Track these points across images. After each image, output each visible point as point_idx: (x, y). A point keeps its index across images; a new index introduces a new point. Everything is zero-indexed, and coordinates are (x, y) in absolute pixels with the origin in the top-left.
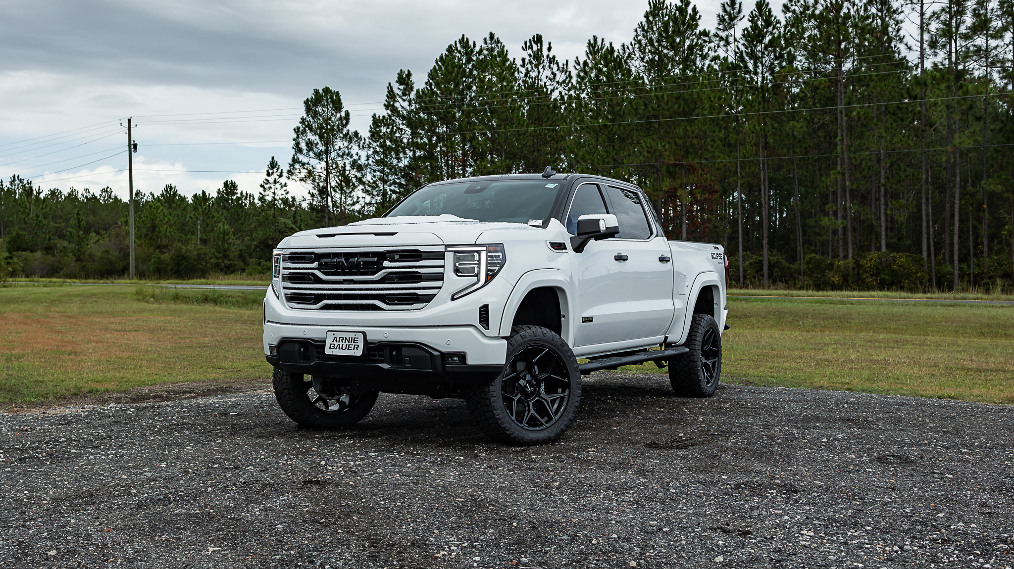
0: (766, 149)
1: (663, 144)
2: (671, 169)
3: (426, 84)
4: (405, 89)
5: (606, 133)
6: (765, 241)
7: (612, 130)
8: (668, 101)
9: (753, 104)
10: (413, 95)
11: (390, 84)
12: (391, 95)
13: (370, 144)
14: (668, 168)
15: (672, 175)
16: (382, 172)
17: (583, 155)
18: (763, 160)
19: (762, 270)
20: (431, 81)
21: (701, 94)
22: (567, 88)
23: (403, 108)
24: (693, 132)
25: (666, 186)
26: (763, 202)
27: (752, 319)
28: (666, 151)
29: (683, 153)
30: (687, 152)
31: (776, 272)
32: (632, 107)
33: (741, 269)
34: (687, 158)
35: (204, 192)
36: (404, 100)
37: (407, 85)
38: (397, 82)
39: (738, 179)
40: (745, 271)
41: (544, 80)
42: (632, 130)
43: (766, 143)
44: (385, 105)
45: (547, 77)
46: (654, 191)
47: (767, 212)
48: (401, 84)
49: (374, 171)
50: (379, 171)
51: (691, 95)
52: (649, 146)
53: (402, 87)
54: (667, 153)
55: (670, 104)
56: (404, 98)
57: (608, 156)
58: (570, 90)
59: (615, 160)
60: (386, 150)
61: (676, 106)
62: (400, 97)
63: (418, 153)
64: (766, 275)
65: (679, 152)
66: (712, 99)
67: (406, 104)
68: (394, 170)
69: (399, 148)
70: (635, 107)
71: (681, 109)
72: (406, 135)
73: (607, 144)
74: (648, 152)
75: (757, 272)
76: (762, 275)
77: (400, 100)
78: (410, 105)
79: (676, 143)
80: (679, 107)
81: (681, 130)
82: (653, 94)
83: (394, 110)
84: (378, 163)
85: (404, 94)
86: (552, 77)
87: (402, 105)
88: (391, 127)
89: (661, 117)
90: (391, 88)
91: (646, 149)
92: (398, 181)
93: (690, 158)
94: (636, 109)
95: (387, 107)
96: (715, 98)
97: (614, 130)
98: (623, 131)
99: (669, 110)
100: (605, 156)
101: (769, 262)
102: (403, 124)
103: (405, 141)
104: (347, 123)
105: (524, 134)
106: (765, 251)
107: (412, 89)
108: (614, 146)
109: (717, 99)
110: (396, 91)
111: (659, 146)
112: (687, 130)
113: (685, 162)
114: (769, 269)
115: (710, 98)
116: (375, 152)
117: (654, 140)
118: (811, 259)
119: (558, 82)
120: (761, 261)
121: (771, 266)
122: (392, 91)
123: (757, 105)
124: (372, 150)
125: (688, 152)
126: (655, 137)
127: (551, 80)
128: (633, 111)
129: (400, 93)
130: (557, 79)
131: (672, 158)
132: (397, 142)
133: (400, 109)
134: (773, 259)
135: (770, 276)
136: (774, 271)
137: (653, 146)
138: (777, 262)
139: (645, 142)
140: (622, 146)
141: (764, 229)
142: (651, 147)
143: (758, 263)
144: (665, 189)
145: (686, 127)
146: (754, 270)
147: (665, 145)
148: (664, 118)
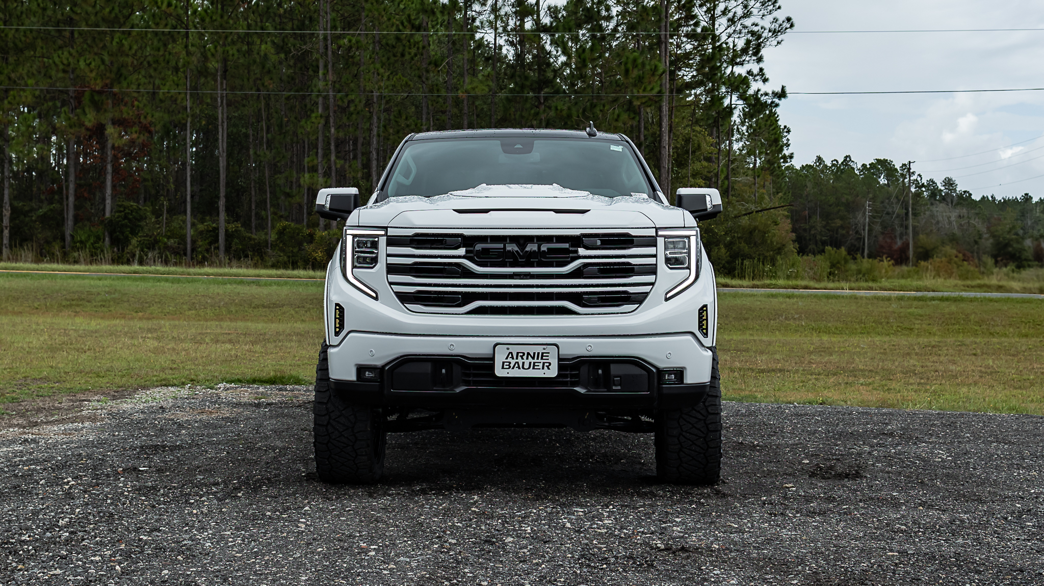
0: (225, 78)
1: (88, 62)
2: (96, 98)
6: (222, 203)
14: (92, 96)
15: (98, 107)
18: (221, 94)
19: (217, 241)
24: (130, 48)
25: (90, 121)
28: (91, 71)
29: (113, 76)
31: (236, 244)
33: (189, 240)
34: (120, 83)
39: (188, 116)
40: (194, 242)
43: (226, 71)
47: (225, 163)
52: (65, 62)
54: (93, 75)
61: (107, 10)
64: (222, 247)
65: (108, 75)
66: (160, 3)
71: (113, 15)
74: (64, 71)
75: (210, 244)
76: (218, 248)
79: (103, 62)
80: (110, 12)
91: (61, 67)
93: (125, 84)
98: (23, 39)
99: (96, 14)
101: (227, 231)
106: (223, 216)
112: (123, 45)
113: (116, 90)
114: (226, 240)
117: (71, 54)
118: (284, 228)
120: (217, 229)
121: (229, 236)
125: (121, 75)
128: (40, 11)
131: (98, 81)
134: (232, 227)
135: (228, 250)
136: (234, 243)
137: (72, 63)
138: (236, 231)
139: (59, 57)
140: (21, 59)
141: (221, 185)
142: (69, 64)
143: (211, 231)
144: (88, 124)
145: (121, 41)
146: (207, 241)
147: (90, 63)
148: (87, 25)
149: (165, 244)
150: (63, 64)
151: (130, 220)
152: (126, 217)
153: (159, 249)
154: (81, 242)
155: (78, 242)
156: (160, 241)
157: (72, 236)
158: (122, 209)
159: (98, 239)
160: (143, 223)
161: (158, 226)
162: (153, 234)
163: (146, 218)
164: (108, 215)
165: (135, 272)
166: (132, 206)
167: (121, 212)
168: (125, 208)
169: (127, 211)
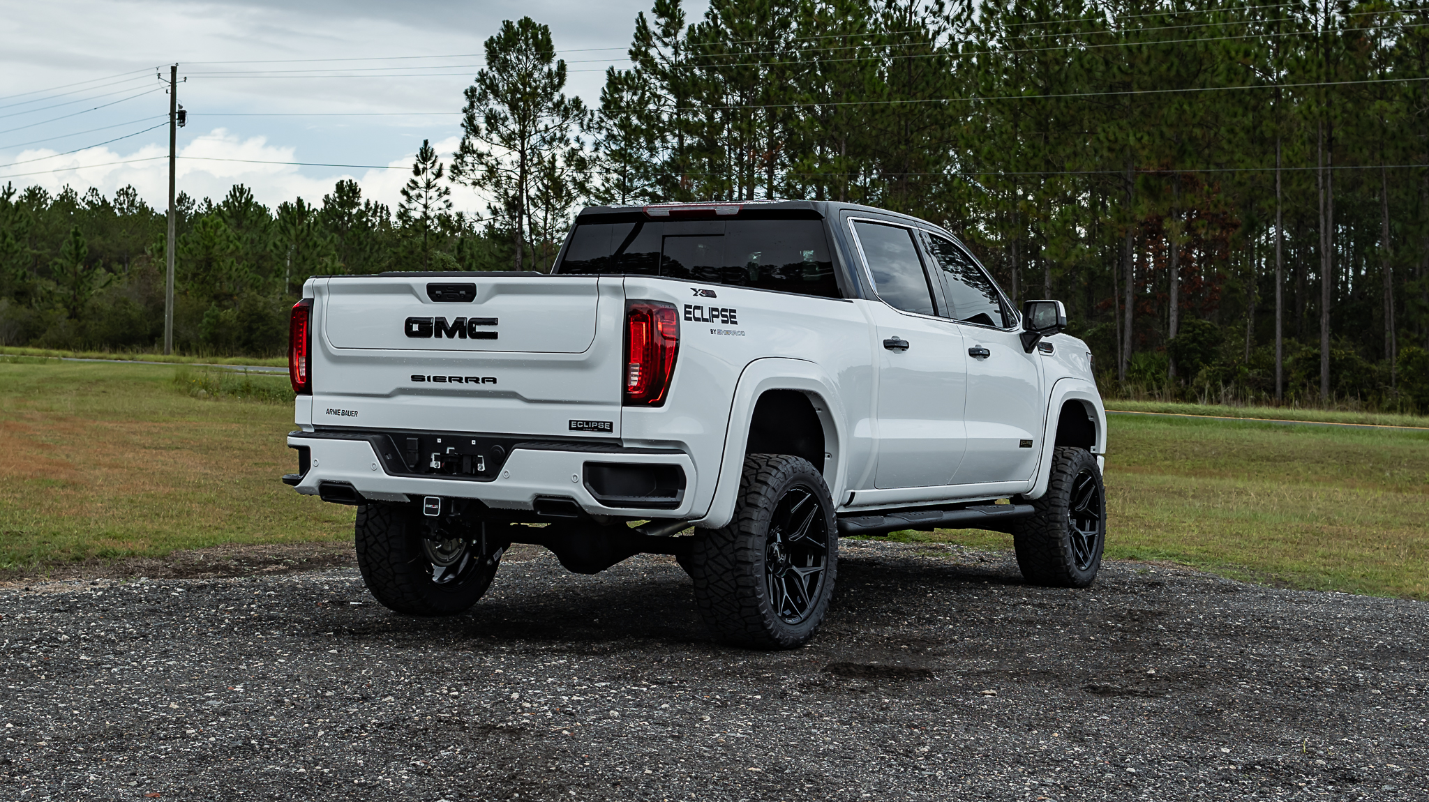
0: (1330, 150)
1: (1138, 135)
2: (1152, 182)
3: (707, 15)
4: (667, 25)
5: (1033, 112)
6: (1325, 320)
7: (1043, 107)
8: (1149, 57)
9: (1308, 67)
10: (682, 35)
11: (641, 14)
12: (643, 34)
13: (602, 121)
14: (1146, 180)
15: (1153, 192)
16: (622, 173)
17: (989, 152)
18: (1324, 171)
19: (1318, 372)
20: (715, 11)
21: (1210, 45)
22: (962, 30)
23: (663, 58)
24: (1194, 116)
25: (1142, 213)
26: (1323, 247)
27: (1296, 463)
28: (1143, 148)
29: (1174, 153)
30: (1183, 152)
31: (1345, 378)
32: (1082, 66)
33: (1279, 371)
34: (1183, 162)
35: (300, 201)
36: (666, 45)
37: (672, 17)
38: (654, 11)
39: (1276, 203)
40: (1286, 373)
41: (922, 13)
42: (1080, 109)
43: (1331, 139)
44: (631, 52)
45: (927, 8)
46: (1119, 221)
47: (1330, 266)
48: (661, 15)
49: (608, 171)
50: (615, 171)
51: (1193, 45)
52: (1112, 138)
53: (662, 21)
54: (1145, 153)
55: (1153, 63)
56: (666, 40)
57: (1035, 155)
58: (968, 33)
59: (1048, 162)
60: (631, 134)
61: (1164, 67)
62: (659, 38)
63: (688, 141)
64: (1325, 382)
65: (1167, 151)
66: (1233, 53)
67: (668, 52)
68: (643, 169)
69: (653, 129)
70: (1087, 66)
71: (1173, 73)
72: (668, 107)
73: (1034, 133)
74: (1110, 150)
75: (1309, 377)
76: (1319, 383)
77: (658, 43)
78: (676, 53)
79: (1162, 135)
80: (1169, 69)
81: (1173, 110)
82: (1121, 45)
83: (648, 62)
84: (615, 156)
85: (666, 33)
86: (936, 8)
87: (661, 53)
88: (640, 92)
89: (1135, 86)
90: (644, 21)
91: (1106, 144)
92: (650, 190)
93: (1188, 164)
94: (1089, 71)
95: (634, 55)
96: (1237, 52)
97: (1048, 108)
98: (1065, 110)
99: (1150, 73)
100: (1030, 155)
101: (1332, 359)
102: (662, 87)
103: (665, 117)
104: (561, 83)
105: (883, 111)
106: (1325, 339)
107: (680, 24)
108: (1046, 138)
109: (1241, 55)
110: (652, 27)
111: (1132, 139)
112: (1184, 112)
113: (1178, 171)
114: (1332, 372)
115: (1228, 52)
116: (611, 137)
117: (1121, 128)
118: (1410, 357)
119: (947, 18)
120: (1317, 356)
121: (1335, 367)
122: (645, 27)
123: (1314, 68)
124: (604, 132)
125: (1185, 152)
126: (1124, 122)
127: (934, 14)
128: (1082, 72)
129: (659, 32)
130: (946, 13)
131: (1154, 162)
132: (651, 119)
133: (658, 60)
134: (1340, 353)
135: (1333, 385)
136: (1341, 376)
137: (1120, 138)
138: (1347, 360)
139: (1104, 131)
140: (1063, 136)
141: (1323, 296)
142: (1116, 140)
143: (1310, 359)
144: (1140, 218)
145: (1181, 106)
146: (1304, 373)
147: (1142, 138)
148: (1141, 88)
149: (1247, 375)
150: (1110, 141)
151: (1200, 343)
152: (1194, 340)
153: (1237, 382)
154: (1139, 371)
155: (1135, 371)
156: (1239, 371)
157: (1129, 364)
158: (1190, 329)
159: (1162, 367)
160: (1220, 348)
161: (1239, 351)
162: (1233, 362)
163: (1223, 340)
164: (1172, 336)
165: (1166, 411)
166: (1204, 324)
167: (1188, 332)
168: (1194, 328)
169: (1197, 331)
